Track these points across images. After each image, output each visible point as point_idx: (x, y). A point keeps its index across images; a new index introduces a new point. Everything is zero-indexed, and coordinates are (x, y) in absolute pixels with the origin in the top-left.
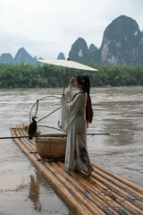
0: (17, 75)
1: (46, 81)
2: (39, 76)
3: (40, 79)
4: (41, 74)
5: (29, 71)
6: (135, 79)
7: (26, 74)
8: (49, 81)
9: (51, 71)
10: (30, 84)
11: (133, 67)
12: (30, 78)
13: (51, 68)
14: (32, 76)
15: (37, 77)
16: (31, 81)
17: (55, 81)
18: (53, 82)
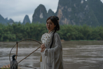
1: (14, 36)
2: (9, 32)
3: (10, 35)
4: (10, 30)
5: (1, 29)
6: (82, 35)
8: (17, 36)
10: (2, 39)
11: (80, 27)
12: (2, 34)
13: (18, 27)
14: (3, 32)
15: (7, 34)
16: (3, 37)
17: (22, 37)
18: (20, 37)
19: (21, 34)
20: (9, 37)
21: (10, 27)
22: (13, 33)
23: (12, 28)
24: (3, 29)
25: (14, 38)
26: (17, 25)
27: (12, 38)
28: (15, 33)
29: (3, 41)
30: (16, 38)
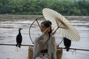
0: (60, 7)
1: (79, 11)
2: (75, 8)
3: (75, 10)
4: (76, 6)
5: (68, 5)
7: (66, 7)
8: (82, 12)
9: (84, 5)
10: (69, 13)
12: (69, 9)
13: (83, 3)
14: (70, 8)
15: (73, 9)
16: (69, 11)
17: (86, 12)
18: (84, 12)
19: (85, 10)
20: (75, 12)
21: (76, 4)
22: (78, 9)
23: (78, 4)
24: (70, 5)
25: (79, 13)
26: (82, 1)
27: (77, 13)
28: (80, 9)
29: (70, 15)
30: (81, 12)
